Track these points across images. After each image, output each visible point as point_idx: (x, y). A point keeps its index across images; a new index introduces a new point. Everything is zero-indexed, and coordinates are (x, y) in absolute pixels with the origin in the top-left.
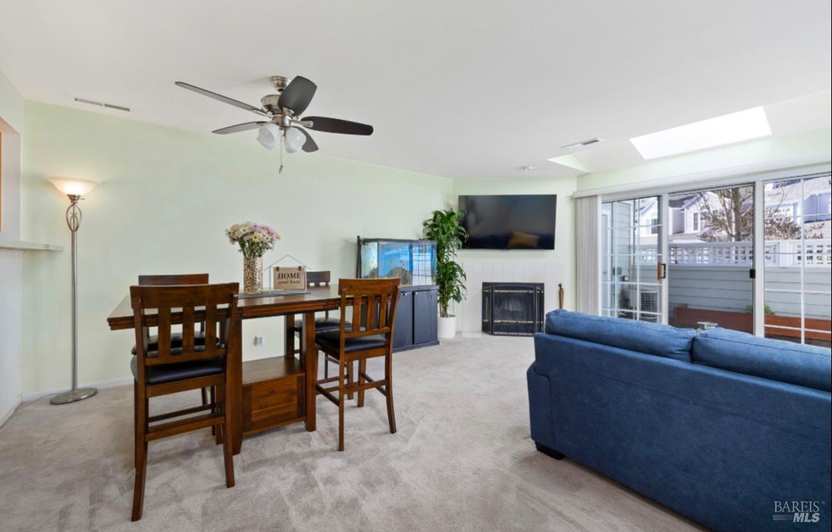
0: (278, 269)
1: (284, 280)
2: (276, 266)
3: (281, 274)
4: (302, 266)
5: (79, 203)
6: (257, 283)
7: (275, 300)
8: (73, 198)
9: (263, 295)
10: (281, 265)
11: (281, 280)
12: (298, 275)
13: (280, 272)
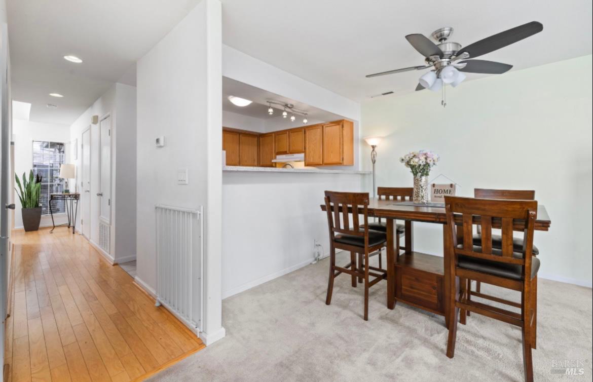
0: (434, 185)
1: (438, 195)
2: (432, 183)
3: (436, 190)
4: (453, 183)
5: (376, 149)
6: (420, 196)
7: (432, 210)
8: (373, 147)
9: (424, 205)
10: (436, 183)
11: (436, 195)
12: (450, 192)
13: (436, 188)
